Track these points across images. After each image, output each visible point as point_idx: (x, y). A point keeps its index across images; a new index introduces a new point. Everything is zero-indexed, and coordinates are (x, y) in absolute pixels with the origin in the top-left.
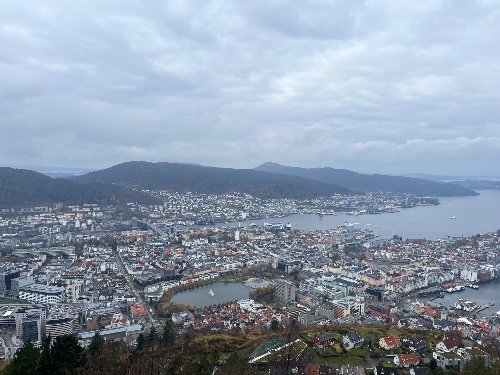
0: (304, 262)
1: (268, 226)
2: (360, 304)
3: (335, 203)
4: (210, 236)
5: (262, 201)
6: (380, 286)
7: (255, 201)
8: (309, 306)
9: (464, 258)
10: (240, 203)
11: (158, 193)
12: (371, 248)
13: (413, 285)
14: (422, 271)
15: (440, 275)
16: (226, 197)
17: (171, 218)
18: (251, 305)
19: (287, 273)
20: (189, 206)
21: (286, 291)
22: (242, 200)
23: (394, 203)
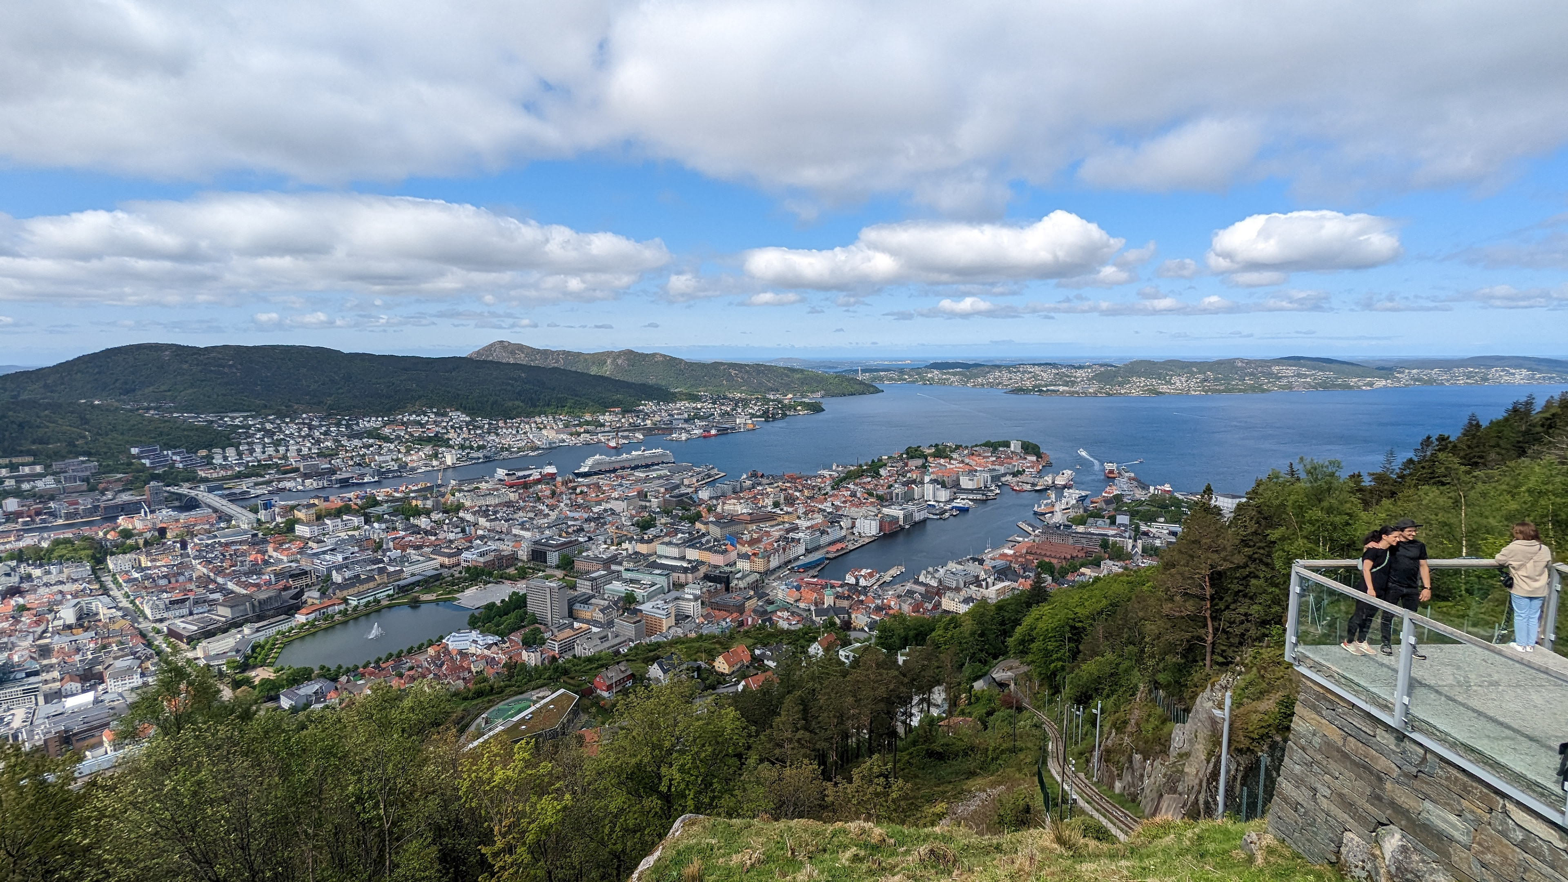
0: (586, 539)
1: (507, 475)
2: (692, 603)
3: (644, 420)
4: (368, 507)
5: (490, 424)
6: (726, 565)
7: (474, 426)
8: (596, 623)
9: (859, 498)
10: (438, 432)
11: (222, 419)
12: (711, 498)
13: (782, 556)
14: (795, 529)
15: (823, 532)
16: (405, 419)
17: (262, 476)
18: (475, 642)
19: (551, 567)
20: (309, 445)
21: (549, 601)
22: (445, 424)
23: (750, 414)
